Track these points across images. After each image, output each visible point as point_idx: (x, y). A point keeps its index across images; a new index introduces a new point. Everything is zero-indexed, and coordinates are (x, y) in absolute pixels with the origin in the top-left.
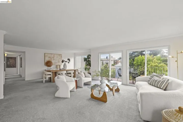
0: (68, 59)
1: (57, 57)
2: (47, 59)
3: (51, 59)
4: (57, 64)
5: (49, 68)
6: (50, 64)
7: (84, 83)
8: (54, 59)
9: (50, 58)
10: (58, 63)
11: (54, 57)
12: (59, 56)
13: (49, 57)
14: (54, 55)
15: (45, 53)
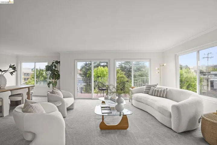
0: (10, 67)
7: (67, 108)
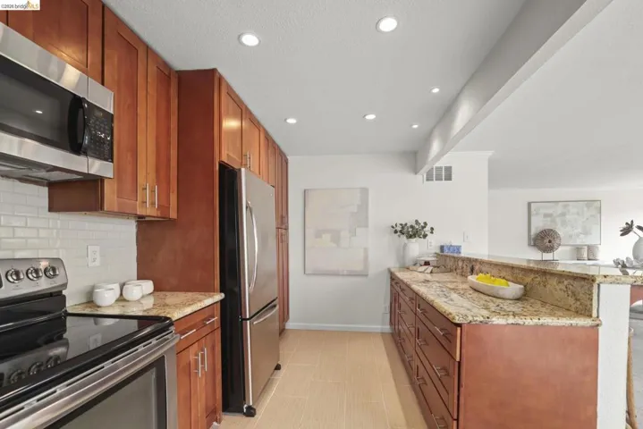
1: (578, 214)
2: (539, 224)
3: (553, 221)
4: (578, 242)
5: (547, 256)
6: (550, 242)
8: (564, 223)
9: (549, 219)
10: (582, 236)
11: (563, 214)
12: (585, 209)
13: (546, 216)
14: (565, 206)
15: (529, 204)
